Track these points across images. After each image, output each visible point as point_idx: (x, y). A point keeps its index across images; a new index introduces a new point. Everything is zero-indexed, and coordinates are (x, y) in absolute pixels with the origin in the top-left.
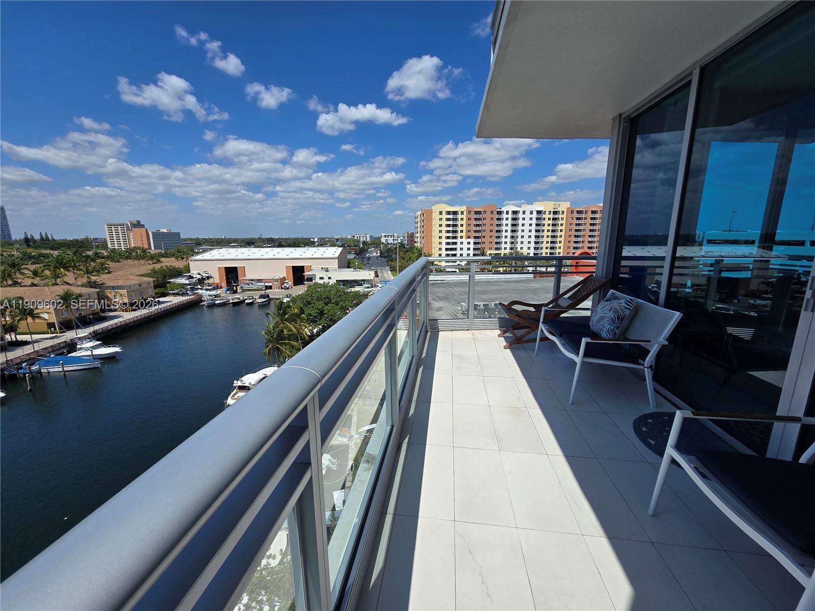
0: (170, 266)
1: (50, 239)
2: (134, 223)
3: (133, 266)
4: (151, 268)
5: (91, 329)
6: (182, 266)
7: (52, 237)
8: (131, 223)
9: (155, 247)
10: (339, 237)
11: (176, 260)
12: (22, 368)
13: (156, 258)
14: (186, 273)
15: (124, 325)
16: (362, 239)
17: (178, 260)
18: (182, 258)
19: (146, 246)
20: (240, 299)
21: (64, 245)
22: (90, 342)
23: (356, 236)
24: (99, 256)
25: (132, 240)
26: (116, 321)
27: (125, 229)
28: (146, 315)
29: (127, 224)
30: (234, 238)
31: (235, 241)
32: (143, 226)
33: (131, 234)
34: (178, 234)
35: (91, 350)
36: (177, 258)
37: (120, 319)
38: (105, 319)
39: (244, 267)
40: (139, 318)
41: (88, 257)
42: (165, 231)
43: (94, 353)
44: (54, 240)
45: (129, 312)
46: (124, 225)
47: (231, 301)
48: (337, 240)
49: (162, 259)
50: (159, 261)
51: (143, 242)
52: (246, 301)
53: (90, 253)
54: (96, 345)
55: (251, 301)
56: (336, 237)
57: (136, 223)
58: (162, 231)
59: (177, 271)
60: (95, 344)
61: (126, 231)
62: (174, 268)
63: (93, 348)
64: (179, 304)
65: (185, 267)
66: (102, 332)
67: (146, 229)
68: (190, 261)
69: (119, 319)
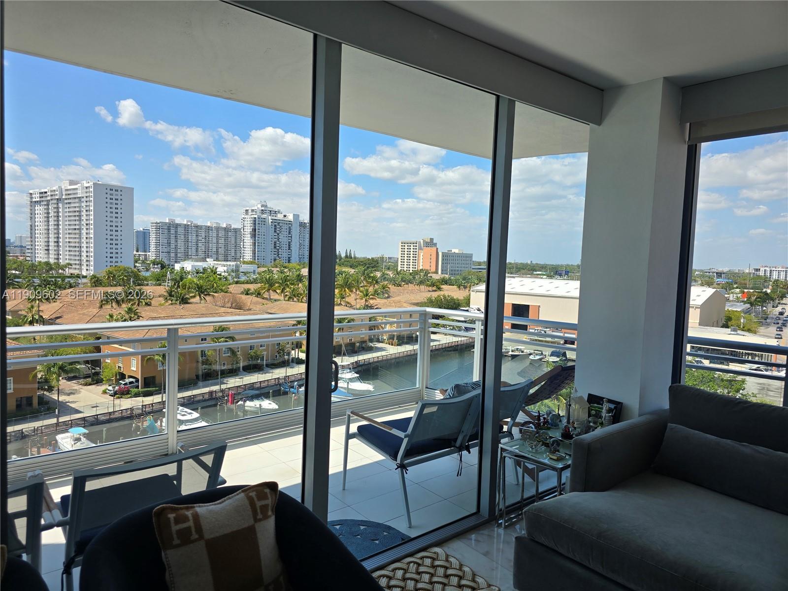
0: (448, 296)
1: (353, 256)
2: (427, 241)
3: (412, 292)
4: (429, 296)
5: (354, 359)
6: (461, 298)
7: (354, 255)
8: (424, 241)
9: (442, 270)
10: (726, 270)
11: (458, 289)
12: (293, 387)
13: (436, 285)
14: (464, 307)
15: (386, 360)
16: (775, 276)
17: (460, 290)
18: (465, 287)
19: (433, 269)
20: (522, 352)
21: (362, 263)
22: (349, 372)
23: (762, 269)
24: (385, 278)
25: (421, 260)
26: (379, 354)
27: (417, 248)
28: (409, 353)
29: (420, 242)
30: (542, 263)
31: (543, 267)
32: (435, 245)
33: (422, 254)
34: (470, 256)
35: (348, 383)
36: (459, 287)
37: (384, 353)
38: (370, 349)
39: (539, 306)
40: (401, 355)
41: (374, 278)
42: (457, 251)
43: (350, 387)
44: (355, 258)
45: (395, 346)
46: (416, 243)
47: (511, 353)
48: (719, 275)
49: (444, 287)
50: (440, 289)
51: (432, 264)
52: (531, 357)
53: (378, 274)
54: (353, 378)
55: (538, 357)
56: (720, 270)
57: (429, 241)
58: (453, 251)
59: (455, 303)
60: (353, 376)
61: (417, 250)
62: (453, 299)
63: (351, 380)
64: (447, 345)
65: (465, 299)
66: (364, 365)
67: (437, 249)
68: (473, 291)
69: (382, 352)
